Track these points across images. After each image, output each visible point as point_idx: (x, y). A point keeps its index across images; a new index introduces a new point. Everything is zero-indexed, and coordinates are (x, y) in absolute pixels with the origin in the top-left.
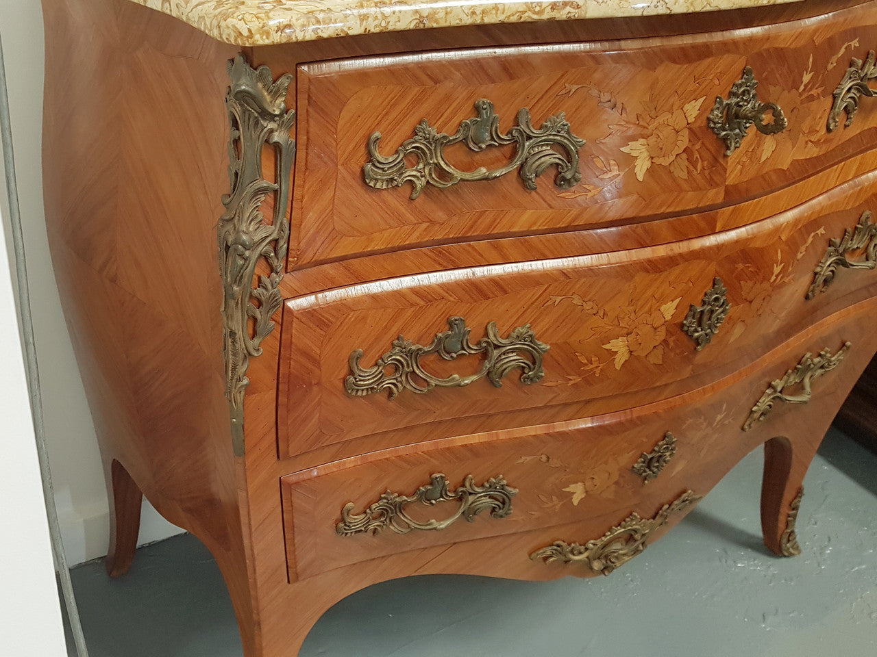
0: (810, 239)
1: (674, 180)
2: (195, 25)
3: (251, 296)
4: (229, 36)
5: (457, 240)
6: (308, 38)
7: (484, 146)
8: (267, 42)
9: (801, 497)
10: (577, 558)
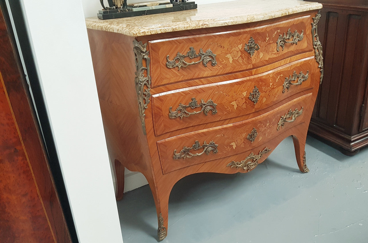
0: (279, 77)
1: (239, 63)
2: (125, 34)
3: (144, 94)
4: (132, 35)
5: (191, 80)
6: (149, 34)
7: (193, 57)
8: (140, 35)
9: (305, 154)
10: (239, 166)
